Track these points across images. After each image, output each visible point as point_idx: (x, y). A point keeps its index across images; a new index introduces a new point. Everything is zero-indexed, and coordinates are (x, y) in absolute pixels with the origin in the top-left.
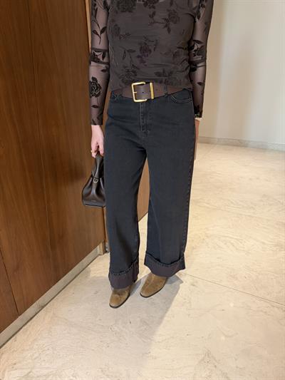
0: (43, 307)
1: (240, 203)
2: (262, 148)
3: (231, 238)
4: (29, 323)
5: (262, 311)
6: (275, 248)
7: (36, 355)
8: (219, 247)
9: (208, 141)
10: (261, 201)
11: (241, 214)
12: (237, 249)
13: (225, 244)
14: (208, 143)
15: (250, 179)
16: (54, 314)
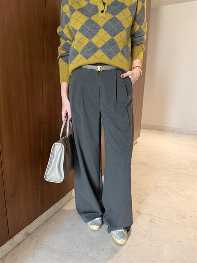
0: (28, 235)
3: (175, 188)
8: (167, 194)
10: (192, 164)
12: (180, 196)
13: (172, 192)
16: (38, 241)
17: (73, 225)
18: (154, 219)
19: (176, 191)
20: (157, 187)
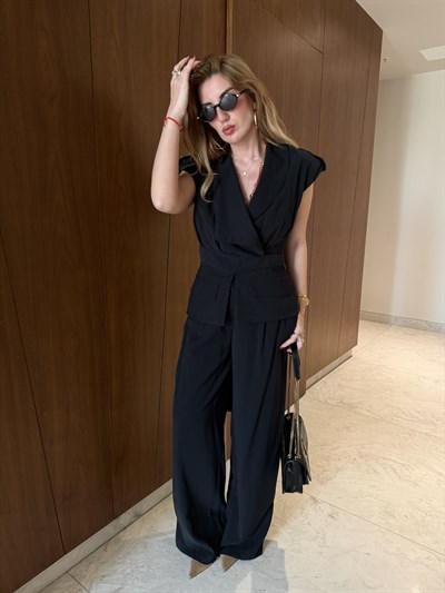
0: (138, 516)
3: (394, 461)
5: (422, 563)
7: (129, 571)
8: (375, 471)
9: (382, 320)
11: (414, 431)
12: (400, 478)
13: (385, 469)
14: (381, 322)
16: (152, 526)
18: (337, 513)
19: (395, 466)
20: (360, 456)
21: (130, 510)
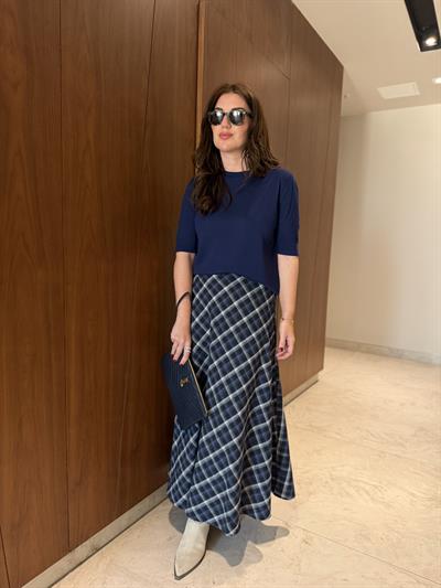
0: (97, 550)
1: (383, 436)
2: (423, 362)
3: (366, 483)
4: (78, 569)
6: (429, 503)
8: (348, 493)
9: (345, 347)
10: (415, 435)
11: (383, 452)
12: (373, 499)
13: (357, 491)
15: (402, 405)
16: (111, 561)
17: (170, 538)
18: (311, 538)
19: (367, 488)
20: (332, 479)
21: (87, 542)
